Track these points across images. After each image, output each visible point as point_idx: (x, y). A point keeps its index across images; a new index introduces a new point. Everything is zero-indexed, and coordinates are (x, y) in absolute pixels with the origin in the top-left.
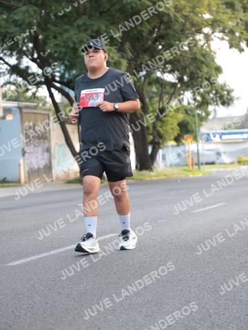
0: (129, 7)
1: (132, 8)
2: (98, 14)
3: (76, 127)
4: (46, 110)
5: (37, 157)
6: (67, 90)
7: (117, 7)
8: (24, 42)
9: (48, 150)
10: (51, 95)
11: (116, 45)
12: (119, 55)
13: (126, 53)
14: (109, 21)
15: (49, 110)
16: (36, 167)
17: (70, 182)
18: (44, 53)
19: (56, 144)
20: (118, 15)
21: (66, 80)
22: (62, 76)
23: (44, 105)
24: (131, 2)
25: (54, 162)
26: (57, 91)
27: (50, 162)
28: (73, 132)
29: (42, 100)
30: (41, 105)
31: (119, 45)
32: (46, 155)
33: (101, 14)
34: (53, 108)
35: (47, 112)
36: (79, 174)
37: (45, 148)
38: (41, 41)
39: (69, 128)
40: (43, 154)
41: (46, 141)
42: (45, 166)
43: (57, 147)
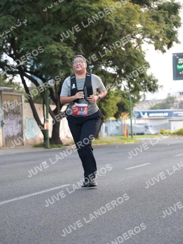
0: (82, 18)
1: (84, 19)
2: (59, 23)
3: (42, 105)
4: (19, 92)
5: (12, 127)
6: (36, 78)
7: (73, 18)
8: (4, 42)
9: (21, 122)
10: (24, 82)
11: (72, 46)
12: (73, 53)
13: (79, 51)
15: (22, 92)
16: (11, 135)
17: (36, 146)
18: (19, 51)
19: (27, 118)
21: (34, 71)
22: (32, 68)
23: (18, 89)
24: (83, 15)
25: (25, 132)
26: (28, 79)
27: (22, 131)
28: (40, 109)
29: (17, 85)
30: (16, 89)
31: (74, 46)
32: (19, 126)
33: (61, 22)
34: (25, 92)
35: (20, 94)
36: (43, 141)
37: (18, 121)
38: (16, 42)
39: (37, 106)
40: (16, 125)
41: (19, 116)
42: (18, 134)
43: (27, 120)
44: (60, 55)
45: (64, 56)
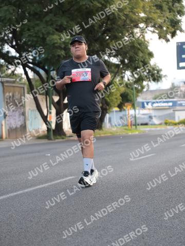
0: (84, 7)
1: (87, 8)
2: (61, 12)
3: (45, 97)
4: (22, 84)
5: (15, 119)
6: (38, 69)
7: (75, 7)
9: (24, 114)
10: (26, 73)
14: (69, 17)
15: (24, 84)
16: (14, 126)
17: (39, 138)
18: (21, 42)
19: (30, 109)
20: (76, 13)
21: (37, 62)
22: (34, 59)
23: (20, 80)
24: (86, 4)
25: (28, 123)
26: (30, 70)
27: (25, 123)
28: (43, 101)
29: (19, 77)
30: (18, 80)
32: (22, 117)
33: (63, 12)
34: (27, 83)
35: (22, 86)
36: (46, 132)
37: (21, 113)
38: (18, 33)
39: (40, 98)
40: (19, 117)
41: (22, 107)
42: (21, 126)
43: (30, 111)
44: (63, 46)
45: (67, 47)
